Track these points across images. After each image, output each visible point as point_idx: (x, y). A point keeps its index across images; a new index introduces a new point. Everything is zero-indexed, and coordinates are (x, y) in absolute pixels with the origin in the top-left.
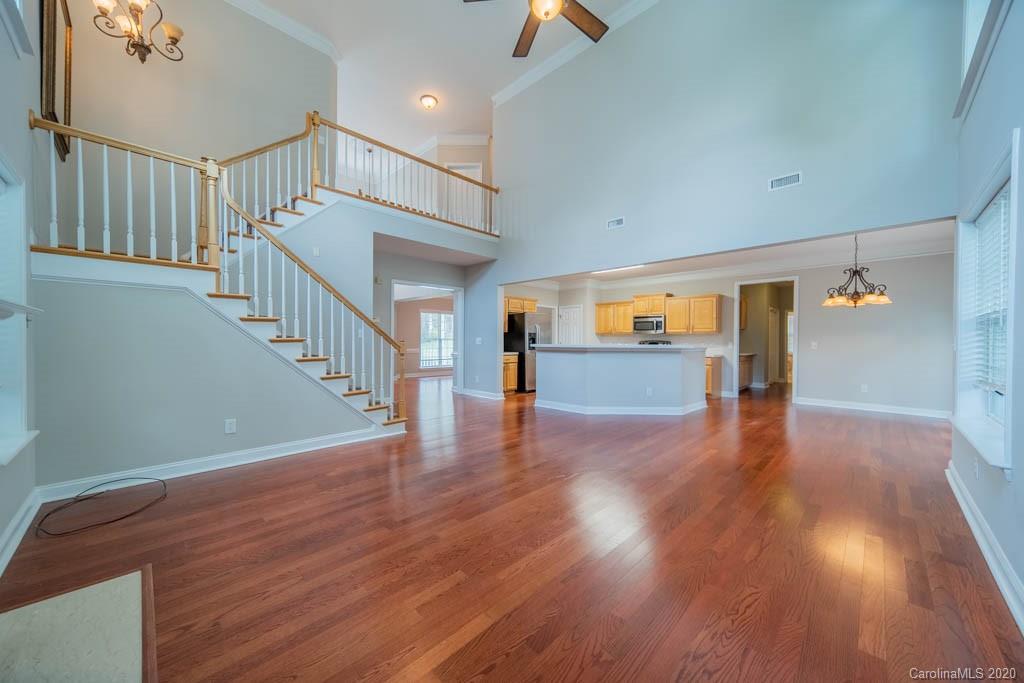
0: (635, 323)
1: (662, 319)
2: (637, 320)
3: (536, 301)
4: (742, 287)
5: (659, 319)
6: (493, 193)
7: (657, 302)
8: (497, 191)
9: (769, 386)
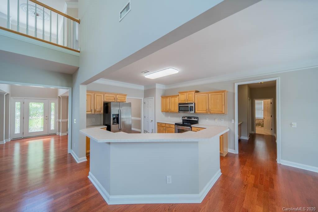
0: (179, 107)
1: (193, 105)
2: (180, 105)
3: (126, 95)
4: (238, 86)
5: (191, 105)
6: (77, 24)
7: (190, 95)
8: (79, 22)
9: (249, 138)
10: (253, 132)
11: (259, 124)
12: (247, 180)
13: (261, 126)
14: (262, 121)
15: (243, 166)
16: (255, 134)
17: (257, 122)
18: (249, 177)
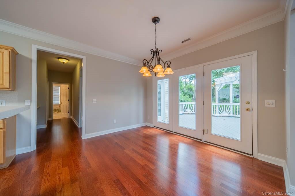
9: (47, 125)
10: (50, 119)
11: (56, 110)
12: (60, 181)
13: (57, 112)
14: (58, 106)
15: (48, 163)
16: (52, 120)
17: (54, 108)
18: (61, 174)
